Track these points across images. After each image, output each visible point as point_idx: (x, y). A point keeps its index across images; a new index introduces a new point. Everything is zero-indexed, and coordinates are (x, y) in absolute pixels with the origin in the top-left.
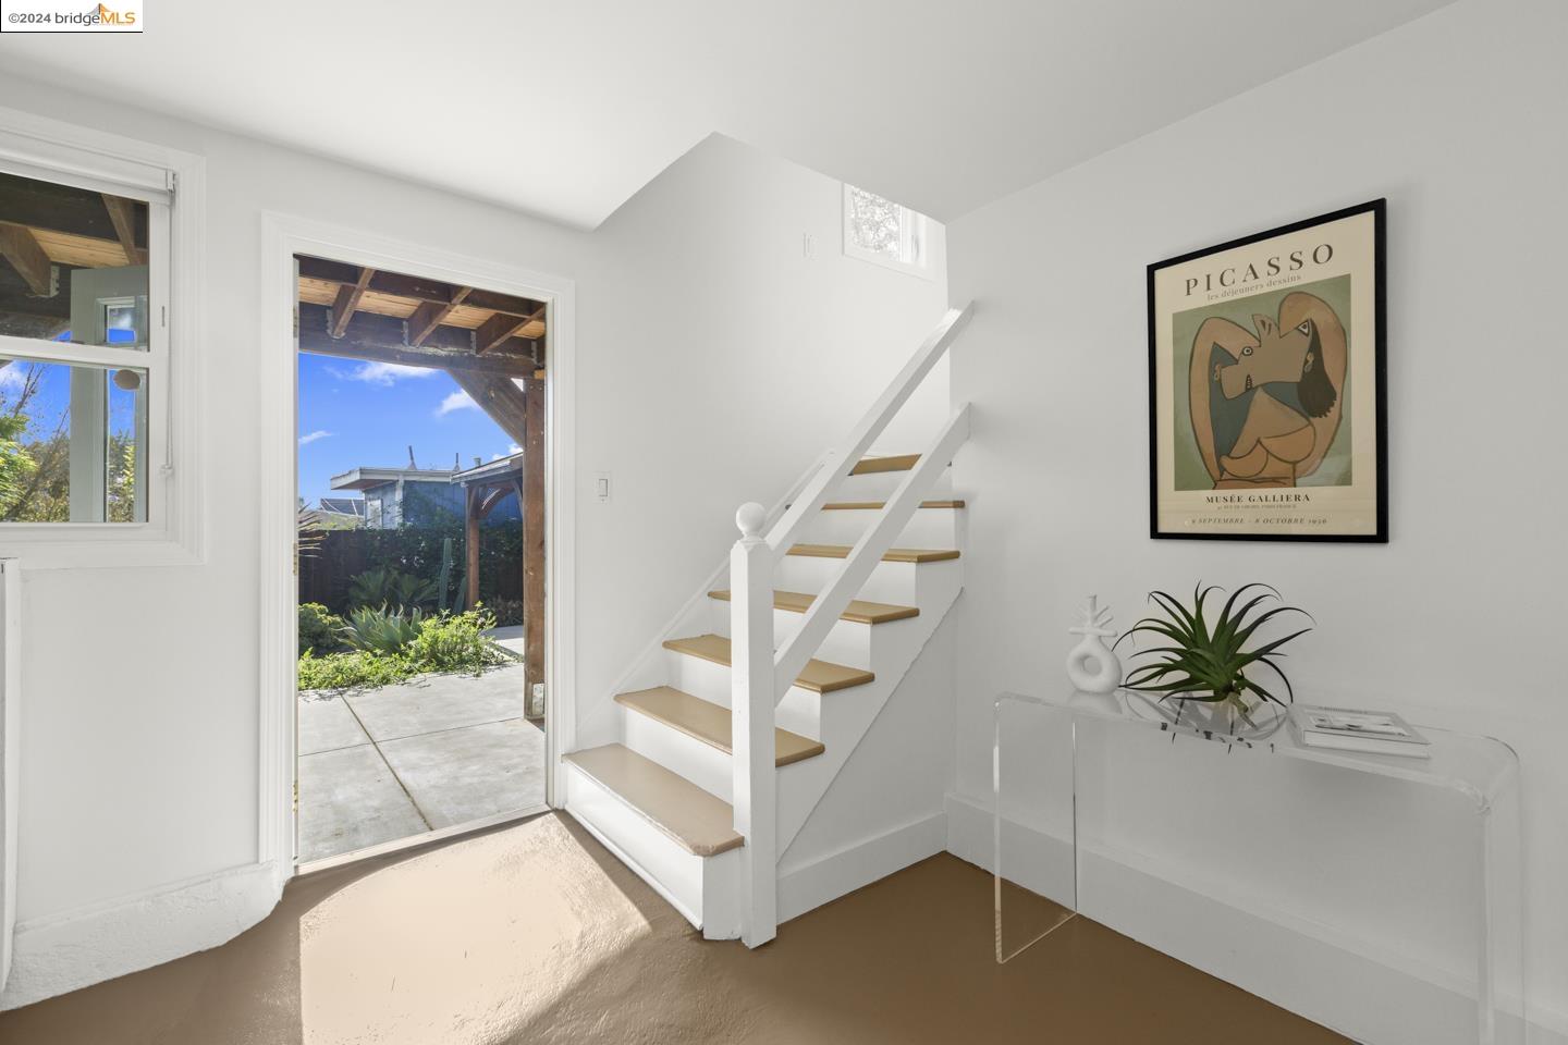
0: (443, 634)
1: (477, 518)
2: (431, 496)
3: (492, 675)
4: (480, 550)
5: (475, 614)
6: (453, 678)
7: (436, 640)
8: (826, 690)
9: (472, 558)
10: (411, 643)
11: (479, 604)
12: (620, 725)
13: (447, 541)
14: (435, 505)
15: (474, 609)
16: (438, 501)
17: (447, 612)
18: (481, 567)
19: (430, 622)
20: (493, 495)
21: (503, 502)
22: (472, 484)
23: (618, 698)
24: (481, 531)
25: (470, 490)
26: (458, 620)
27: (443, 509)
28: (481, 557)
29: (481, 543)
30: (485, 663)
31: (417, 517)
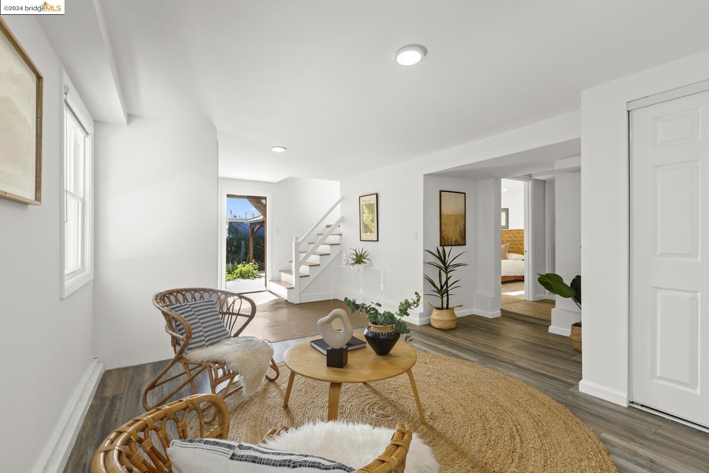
0: (244, 269)
1: (253, 235)
2: (238, 227)
3: (257, 280)
4: (254, 245)
5: (252, 263)
6: (247, 280)
7: (241, 271)
8: (310, 266)
9: (251, 247)
10: (235, 271)
11: (254, 261)
12: (280, 276)
13: (243, 242)
14: (239, 230)
15: (252, 262)
16: (240, 228)
17: (245, 262)
18: (254, 251)
19: (240, 266)
20: (258, 227)
21: (261, 230)
22: (251, 224)
23: (280, 271)
24: (254, 239)
25: (251, 225)
26: (247, 266)
27: (242, 231)
28: (254, 248)
29: (254, 243)
30: (255, 277)
31: (233, 234)
